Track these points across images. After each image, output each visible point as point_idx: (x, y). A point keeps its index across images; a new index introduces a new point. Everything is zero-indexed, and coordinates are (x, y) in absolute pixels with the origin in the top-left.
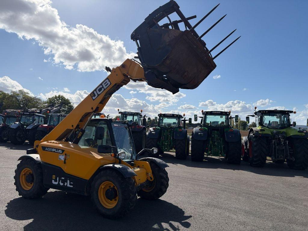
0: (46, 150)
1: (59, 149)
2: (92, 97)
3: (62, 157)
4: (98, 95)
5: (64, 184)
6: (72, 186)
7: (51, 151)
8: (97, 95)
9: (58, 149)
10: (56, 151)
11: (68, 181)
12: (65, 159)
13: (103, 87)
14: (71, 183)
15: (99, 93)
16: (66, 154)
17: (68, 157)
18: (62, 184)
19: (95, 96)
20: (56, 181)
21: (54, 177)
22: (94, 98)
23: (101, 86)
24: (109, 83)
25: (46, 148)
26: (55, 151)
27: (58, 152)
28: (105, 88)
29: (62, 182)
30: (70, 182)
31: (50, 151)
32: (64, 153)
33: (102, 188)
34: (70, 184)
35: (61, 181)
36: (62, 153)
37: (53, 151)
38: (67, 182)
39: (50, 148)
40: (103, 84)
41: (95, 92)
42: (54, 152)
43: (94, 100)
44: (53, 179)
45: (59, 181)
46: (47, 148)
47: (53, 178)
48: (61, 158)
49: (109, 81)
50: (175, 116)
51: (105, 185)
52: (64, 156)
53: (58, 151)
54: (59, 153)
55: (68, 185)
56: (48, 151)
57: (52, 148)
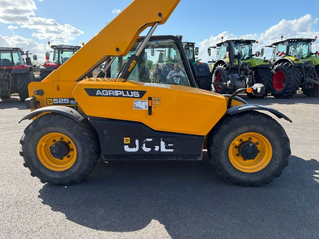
0: (97, 94)
1: (133, 91)
3: (143, 105)
5: (153, 148)
6: (172, 150)
7: (112, 96)
9: (130, 92)
10: (125, 93)
11: (163, 144)
12: (150, 108)
14: (169, 145)
16: (150, 99)
17: (156, 103)
18: (147, 150)
20: (132, 145)
21: (127, 140)
25: (98, 91)
27: (132, 96)
29: (147, 147)
30: (166, 143)
31: (108, 96)
32: (146, 96)
34: (167, 147)
35: (144, 145)
36: (140, 97)
37: (117, 94)
38: (160, 146)
39: (108, 90)
42: (120, 96)
44: (126, 144)
45: (141, 145)
46: (101, 90)
47: (125, 142)
48: (141, 107)
52: (147, 102)
53: (130, 94)
54: (133, 97)
55: (163, 149)
56: (103, 96)
57: (114, 90)
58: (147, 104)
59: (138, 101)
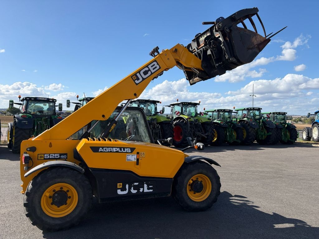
1: (126, 148)
2: (134, 81)
3: (132, 158)
4: (143, 79)
5: (139, 190)
6: (151, 191)
7: (111, 152)
8: (141, 79)
9: (124, 148)
10: (121, 150)
11: (145, 186)
12: (138, 160)
13: (149, 70)
14: (150, 186)
15: (144, 77)
16: (138, 153)
17: (142, 156)
18: (134, 191)
19: (138, 79)
20: (123, 189)
21: (120, 185)
22: (137, 82)
23: (147, 69)
24: (158, 67)
25: (101, 148)
27: (125, 151)
28: (153, 71)
30: (148, 186)
32: (135, 151)
34: (148, 189)
35: (132, 188)
36: (131, 152)
37: (115, 151)
38: (143, 187)
39: (108, 147)
40: (150, 66)
41: (138, 74)
43: (137, 84)
44: (119, 189)
45: (130, 189)
46: (103, 148)
47: (118, 187)
48: (131, 159)
49: (158, 64)
50: (50, 100)
52: (136, 156)
53: (124, 150)
54: (126, 152)
55: (146, 190)
56: (104, 152)
57: (112, 147)
58: (136, 157)
59: (129, 155)
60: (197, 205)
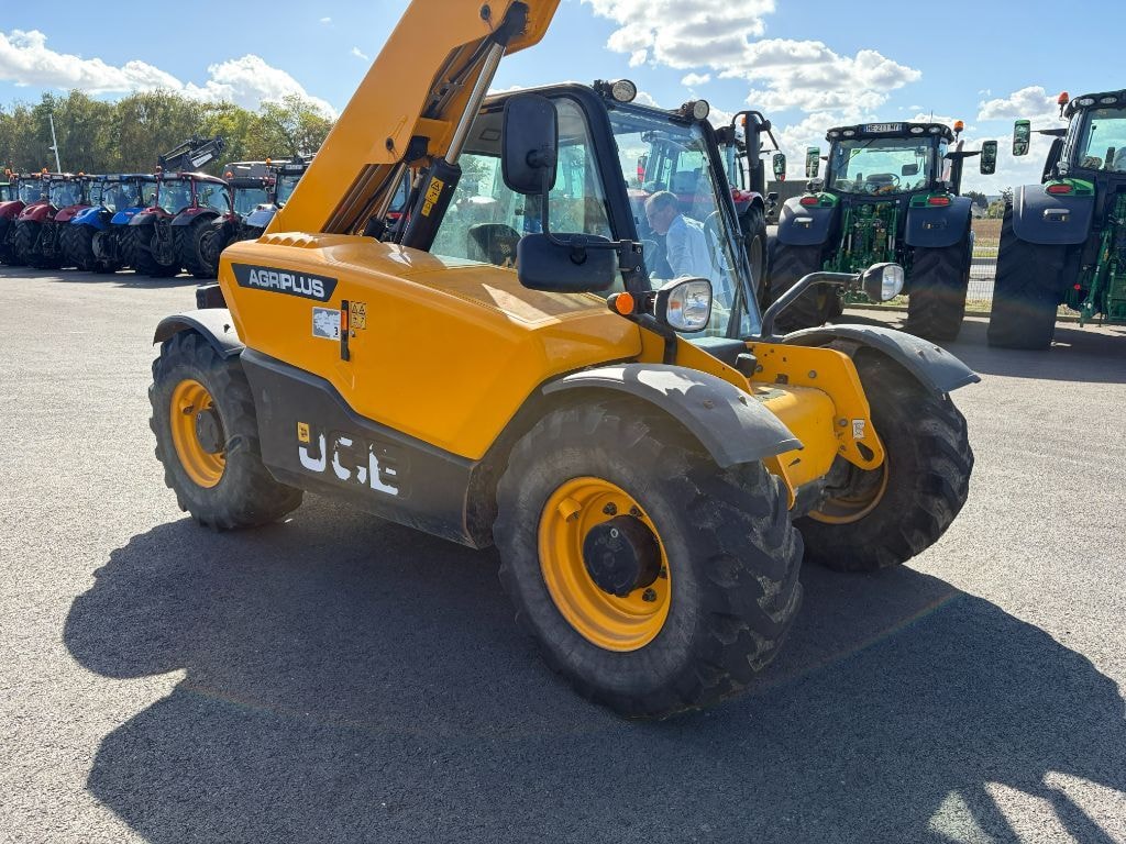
0: (251, 281)
1: (312, 277)
3: (329, 323)
5: (355, 472)
6: (393, 491)
7: (275, 289)
10: (298, 285)
11: (373, 460)
12: (345, 336)
14: (388, 471)
17: (358, 321)
20: (315, 454)
21: (304, 432)
25: (253, 272)
26: (295, 289)
27: (309, 292)
29: (343, 464)
30: (382, 465)
31: (268, 289)
32: (337, 297)
33: (558, 514)
34: (384, 479)
35: (336, 456)
36: (326, 299)
37: (284, 285)
38: (366, 465)
39: (269, 269)
42: (289, 291)
44: (303, 445)
46: (257, 269)
47: (301, 439)
48: (325, 330)
50: (914, 130)
51: (579, 497)
52: (339, 317)
53: (306, 287)
54: (312, 297)
56: (261, 288)
57: (279, 271)
58: (339, 323)
59: (321, 312)
60: (576, 659)
